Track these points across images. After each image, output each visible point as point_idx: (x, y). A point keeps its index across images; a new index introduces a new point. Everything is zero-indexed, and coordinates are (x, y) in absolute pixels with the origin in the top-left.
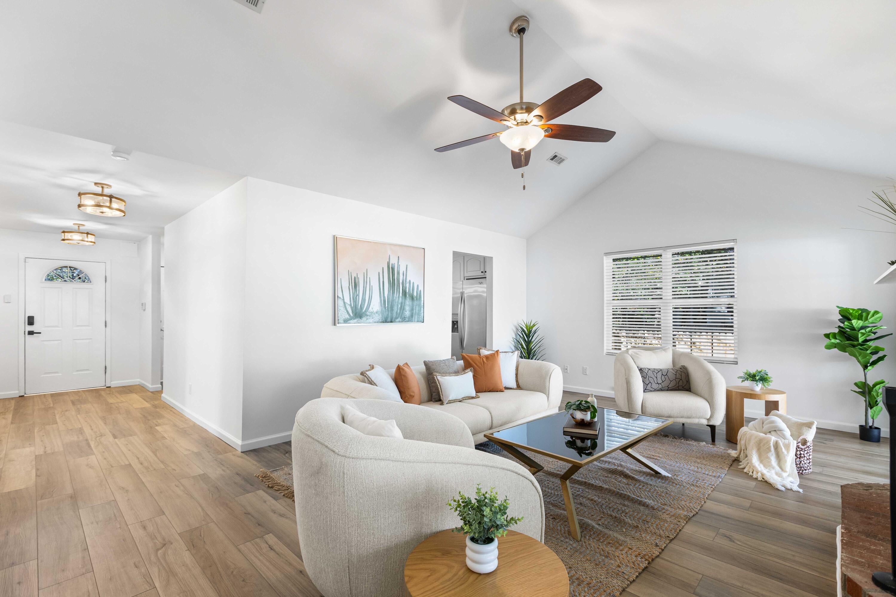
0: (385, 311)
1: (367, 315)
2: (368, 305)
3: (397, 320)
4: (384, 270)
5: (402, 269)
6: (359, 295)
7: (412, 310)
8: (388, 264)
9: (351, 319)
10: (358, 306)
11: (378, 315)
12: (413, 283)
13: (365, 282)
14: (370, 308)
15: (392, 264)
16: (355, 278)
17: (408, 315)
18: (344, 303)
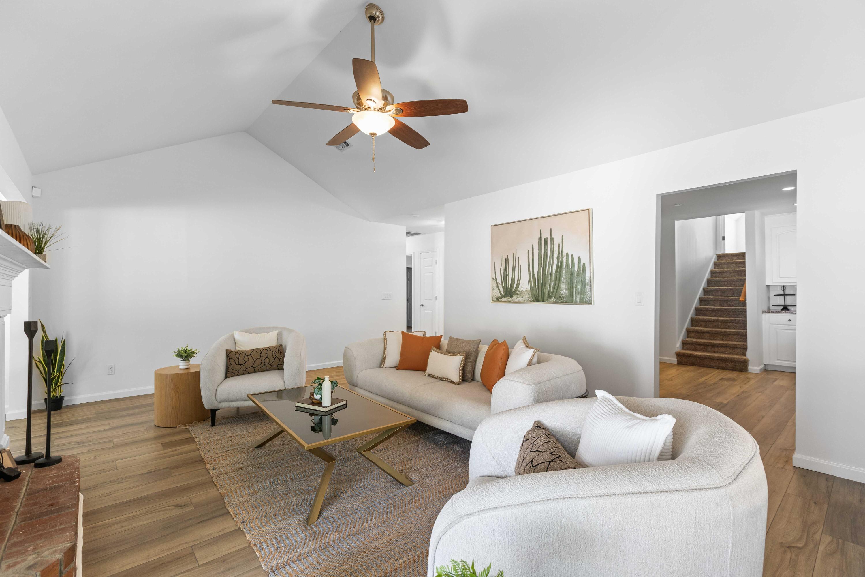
0: (534, 289)
1: (517, 294)
2: (517, 285)
3: (550, 300)
4: (534, 248)
5: (557, 241)
6: (508, 276)
7: (571, 288)
8: (539, 240)
9: (503, 297)
10: (509, 285)
11: (527, 294)
12: (572, 256)
13: (514, 263)
14: (520, 287)
15: (544, 239)
16: (506, 259)
17: (564, 295)
18: (497, 283)
